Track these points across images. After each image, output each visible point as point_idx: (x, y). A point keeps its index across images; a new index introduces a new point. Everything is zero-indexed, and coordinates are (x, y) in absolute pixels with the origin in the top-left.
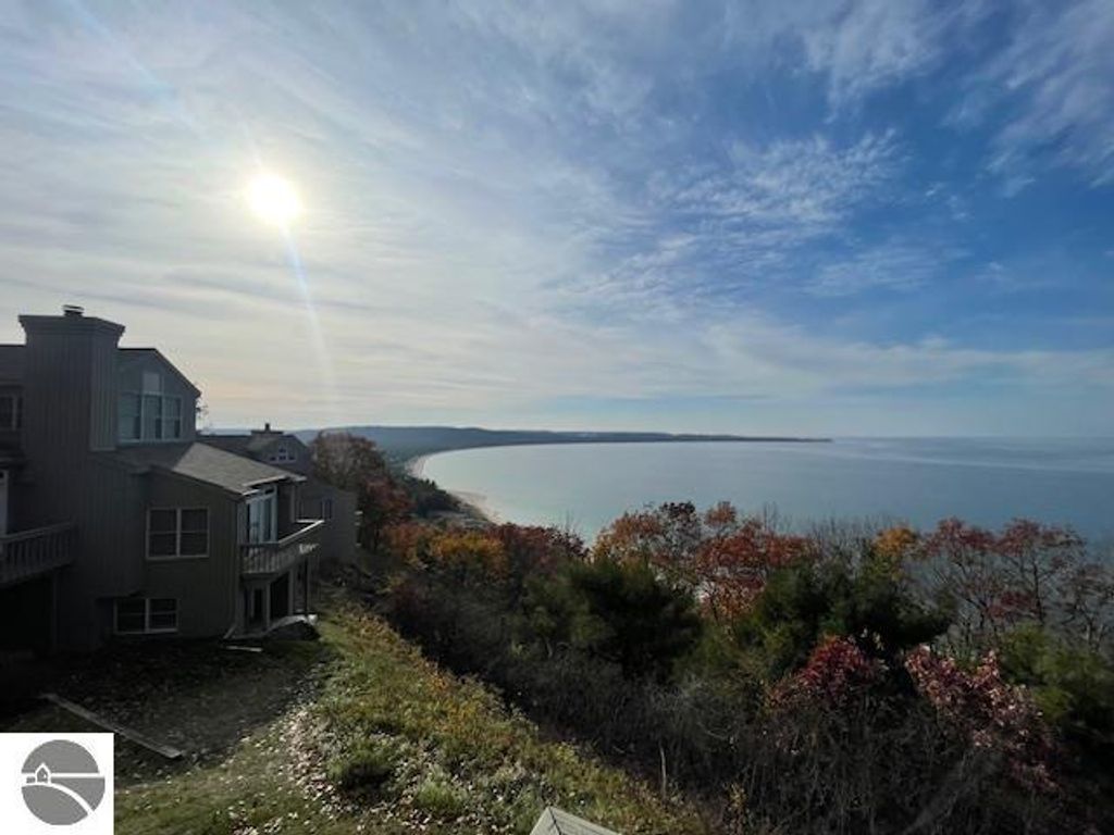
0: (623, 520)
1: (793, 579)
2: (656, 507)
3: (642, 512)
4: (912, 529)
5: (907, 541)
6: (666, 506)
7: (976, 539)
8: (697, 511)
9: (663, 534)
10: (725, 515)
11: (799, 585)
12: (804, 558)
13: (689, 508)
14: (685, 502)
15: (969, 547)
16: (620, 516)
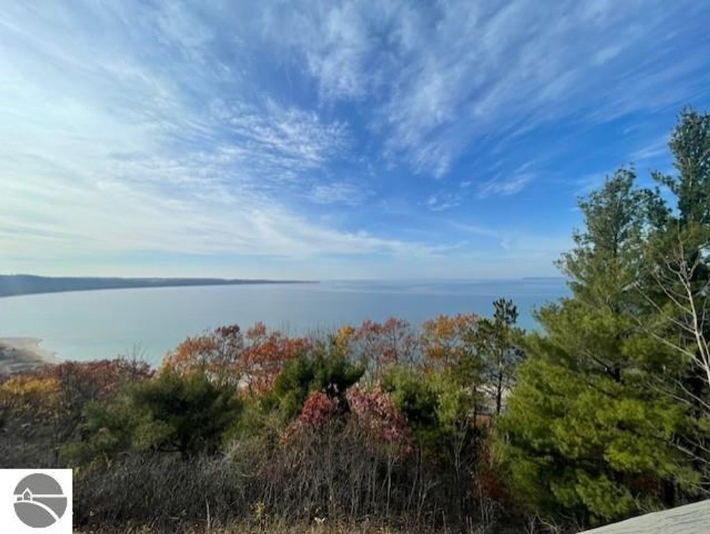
0: (186, 342)
2: (212, 331)
3: (201, 336)
5: (350, 333)
6: (219, 329)
8: (241, 330)
9: (218, 348)
10: (259, 331)
13: (236, 329)
14: (233, 325)
16: (184, 340)
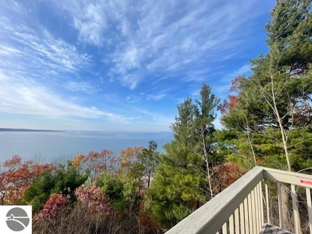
1: (43, 179)
4: (83, 155)
5: (81, 159)
7: (96, 155)
11: (45, 181)
12: (48, 171)
15: (94, 157)
